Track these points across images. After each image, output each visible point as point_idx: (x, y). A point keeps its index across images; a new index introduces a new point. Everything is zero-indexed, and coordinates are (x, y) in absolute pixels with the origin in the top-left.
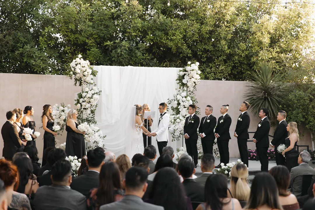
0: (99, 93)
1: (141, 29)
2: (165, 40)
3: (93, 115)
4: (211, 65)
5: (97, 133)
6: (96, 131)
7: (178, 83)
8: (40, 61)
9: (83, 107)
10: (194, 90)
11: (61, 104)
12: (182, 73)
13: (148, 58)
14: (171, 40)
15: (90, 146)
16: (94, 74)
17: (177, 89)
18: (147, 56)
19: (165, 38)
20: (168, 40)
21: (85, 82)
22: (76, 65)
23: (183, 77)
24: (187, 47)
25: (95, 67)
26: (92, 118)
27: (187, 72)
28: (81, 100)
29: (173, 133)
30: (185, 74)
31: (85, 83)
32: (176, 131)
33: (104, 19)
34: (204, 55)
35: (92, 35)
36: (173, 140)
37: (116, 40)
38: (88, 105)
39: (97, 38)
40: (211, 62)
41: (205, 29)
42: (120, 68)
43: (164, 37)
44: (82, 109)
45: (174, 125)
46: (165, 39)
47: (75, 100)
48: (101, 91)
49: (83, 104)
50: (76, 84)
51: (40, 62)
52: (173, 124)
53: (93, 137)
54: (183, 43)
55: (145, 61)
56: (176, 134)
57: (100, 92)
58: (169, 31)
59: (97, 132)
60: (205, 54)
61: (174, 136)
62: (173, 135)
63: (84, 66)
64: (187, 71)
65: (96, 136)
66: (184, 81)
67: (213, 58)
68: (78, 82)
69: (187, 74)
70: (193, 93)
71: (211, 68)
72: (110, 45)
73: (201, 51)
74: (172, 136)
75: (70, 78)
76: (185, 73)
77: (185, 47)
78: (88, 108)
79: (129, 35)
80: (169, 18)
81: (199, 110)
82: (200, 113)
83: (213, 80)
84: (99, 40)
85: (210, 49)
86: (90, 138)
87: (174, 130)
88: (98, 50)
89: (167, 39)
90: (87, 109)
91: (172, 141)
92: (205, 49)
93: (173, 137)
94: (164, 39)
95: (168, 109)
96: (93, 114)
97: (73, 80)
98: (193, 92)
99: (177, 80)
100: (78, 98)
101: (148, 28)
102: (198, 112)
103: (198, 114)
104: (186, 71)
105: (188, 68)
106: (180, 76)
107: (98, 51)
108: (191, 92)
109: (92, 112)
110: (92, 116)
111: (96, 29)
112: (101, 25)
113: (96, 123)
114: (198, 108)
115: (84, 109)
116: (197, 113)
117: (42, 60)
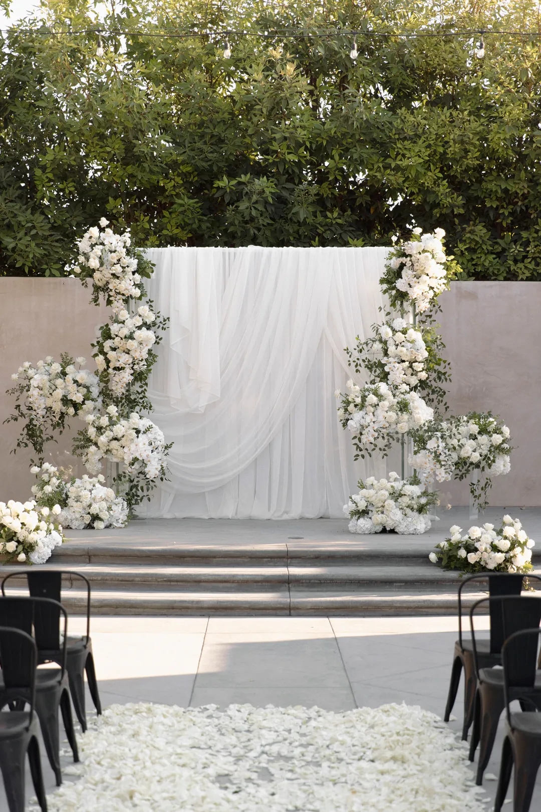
0: (161, 326)
1: (311, 143)
2: (380, 171)
3: (141, 387)
4: (525, 234)
5: (145, 435)
6: (142, 430)
7: (385, 292)
8: (30, 239)
9: (112, 365)
10: (434, 309)
11: (62, 355)
12: (395, 263)
13: (339, 221)
14: (398, 168)
15: (124, 473)
16: (143, 269)
17: (382, 307)
18: (336, 218)
19: (381, 165)
20: (388, 171)
21: (119, 293)
22: (92, 246)
23: (398, 273)
24: (448, 190)
25: (151, 253)
26: (139, 394)
27: (409, 259)
28: (108, 344)
29: (359, 436)
30: (402, 265)
31: (119, 297)
32: (367, 430)
33: (211, 121)
34: (506, 208)
35: (174, 165)
36: (358, 455)
37: (242, 176)
38: (124, 359)
39: (190, 173)
40: (527, 229)
41: (498, 135)
42: (224, 254)
43: (378, 162)
44: (110, 370)
45: (362, 413)
46: (379, 167)
47: (93, 345)
48: (168, 318)
49: (111, 355)
50: (96, 300)
51: (29, 243)
52: (361, 410)
53: (133, 447)
54: (439, 178)
55: (329, 229)
56: (364, 439)
57: (167, 321)
58: (396, 145)
59: (144, 433)
60: (508, 205)
61: (361, 445)
62: (356, 441)
63: (113, 249)
64: (410, 256)
65: (141, 445)
66: (401, 284)
67: (532, 217)
68: (101, 294)
69: (409, 264)
70: (432, 319)
71: (527, 244)
72: (228, 190)
73: (498, 199)
74: (355, 444)
75: (83, 284)
76: (404, 260)
77: (443, 188)
78: (123, 365)
79: (277, 160)
80: (404, 108)
81: (448, 367)
82: (450, 377)
83: (528, 279)
84: (196, 179)
85: (521, 189)
86: (126, 450)
87: (363, 427)
88: (196, 203)
89: (385, 168)
90: (123, 368)
91: (356, 460)
92: (506, 191)
93: (358, 447)
94: (376, 167)
95: (359, 367)
96: (143, 382)
97: (91, 289)
98: (430, 316)
99: (382, 281)
100: (101, 339)
101: (332, 141)
102: (445, 374)
103: (446, 379)
104: (404, 255)
105: (412, 247)
106: (389, 271)
107: (196, 205)
108: (427, 316)
109: (139, 377)
110: (140, 390)
111: (187, 150)
112: (202, 136)
113: (151, 407)
114: (445, 362)
115: (115, 369)
116: (443, 377)
117: (34, 237)
